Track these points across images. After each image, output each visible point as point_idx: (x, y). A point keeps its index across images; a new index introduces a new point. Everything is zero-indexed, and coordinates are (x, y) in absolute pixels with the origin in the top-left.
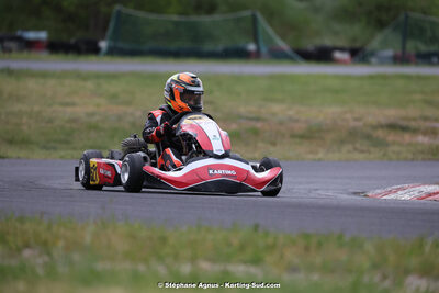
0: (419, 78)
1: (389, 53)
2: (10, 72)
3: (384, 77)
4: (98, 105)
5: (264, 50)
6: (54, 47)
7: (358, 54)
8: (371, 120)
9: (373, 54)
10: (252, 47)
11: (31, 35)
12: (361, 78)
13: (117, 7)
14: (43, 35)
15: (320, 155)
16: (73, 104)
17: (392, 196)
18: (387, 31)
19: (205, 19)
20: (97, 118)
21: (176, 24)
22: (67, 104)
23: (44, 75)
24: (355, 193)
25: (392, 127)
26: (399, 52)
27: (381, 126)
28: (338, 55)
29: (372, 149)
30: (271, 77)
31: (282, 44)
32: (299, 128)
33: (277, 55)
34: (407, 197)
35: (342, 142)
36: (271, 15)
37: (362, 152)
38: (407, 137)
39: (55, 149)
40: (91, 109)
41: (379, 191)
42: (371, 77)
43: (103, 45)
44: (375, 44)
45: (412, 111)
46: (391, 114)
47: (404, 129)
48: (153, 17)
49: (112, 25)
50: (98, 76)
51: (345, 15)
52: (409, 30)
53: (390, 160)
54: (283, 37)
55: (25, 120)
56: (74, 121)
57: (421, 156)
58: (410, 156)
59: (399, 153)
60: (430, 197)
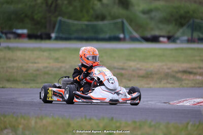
0: (198, 49)
1: (185, 38)
2: (9, 48)
3: (182, 49)
4: (49, 63)
5: (127, 37)
6: (31, 37)
7: (171, 38)
8: (175, 69)
9: (178, 38)
10: (122, 36)
11: (20, 31)
12: (172, 49)
13: (59, 18)
14: (25, 31)
15: (151, 85)
16: (38, 63)
17: (181, 104)
18: (185, 28)
19: (100, 23)
20: (48, 69)
21: (87, 26)
22: (35, 63)
23: (25, 49)
24: (165, 103)
25: (185, 72)
26: (190, 37)
27: (179, 72)
28: (162, 39)
29: (175, 82)
30: (130, 49)
31: (136, 35)
32: (142, 73)
33: (133, 39)
34: (188, 104)
35: (161, 79)
36: (131, 21)
37: (171, 83)
38: (192, 77)
39: (28, 83)
40: (46, 65)
41: (175, 102)
42: (176, 49)
43: (53, 35)
44: (178, 34)
45: (194, 65)
46: (185, 66)
47: (190, 73)
48: (76, 22)
49: (57, 26)
50: (50, 50)
51: (165, 21)
52: (195, 28)
53: (183, 87)
54: (136, 31)
55: (15, 70)
56: (38, 70)
57: (197, 85)
58: (193, 85)
59: (188, 84)
60: (199, 104)
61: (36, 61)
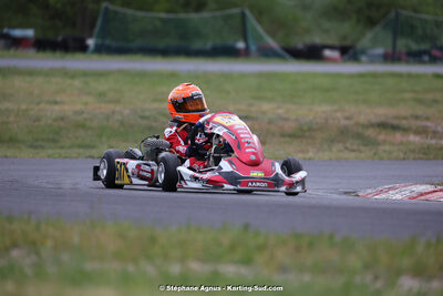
0: (410, 76)
1: (380, 51)
3: (375, 75)
4: (86, 104)
5: (253, 48)
6: (42, 45)
7: (348, 52)
8: (362, 119)
9: (363, 52)
10: (241, 45)
11: (18, 33)
12: (352, 76)
13: (105, 4)
14: (30, 33)
15: (311, 154)
16: (62, 103)
17: (383, 196)
18: (377, 29)
19: (193, 16)
20: (85, 116)
21: (165, 21)
22: (56, 103)
23: (31, 73)
24: (346, 193)
25: (383, 126)
26: (390, 50)
27: (372, 125)
28: (327, 53)
29: (362, 148)
30: (261, 75)
31: (272, 43)
32: (290, 126)
33: (267, 53)
34: (398, 197)
35: (332, 141)
36: (260, 14)
37: (353, 151)
38: (398, 136)
39: (42, 147)
40: (79, 107)
41: (370, 191)
42: (362, 76)
43: (91, 42)
44: (365, 42)
45: (403, 110)
46: (383, 112)
47: (395, 128)
48: (140, 14)
49: (99, 22)
50: (85, 74)
52: (400, 28)
53: (381, 159)
54: (273, 35)
55: (11, 119)
56: (62, 119)
57: (412, 156)
58: (402, 155)
59: (390, 153)
60: (422, 198)
61: (58, 99)
